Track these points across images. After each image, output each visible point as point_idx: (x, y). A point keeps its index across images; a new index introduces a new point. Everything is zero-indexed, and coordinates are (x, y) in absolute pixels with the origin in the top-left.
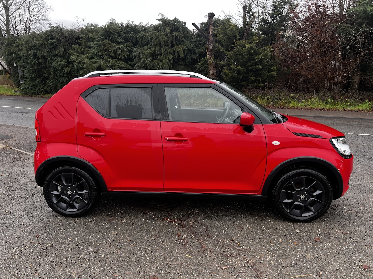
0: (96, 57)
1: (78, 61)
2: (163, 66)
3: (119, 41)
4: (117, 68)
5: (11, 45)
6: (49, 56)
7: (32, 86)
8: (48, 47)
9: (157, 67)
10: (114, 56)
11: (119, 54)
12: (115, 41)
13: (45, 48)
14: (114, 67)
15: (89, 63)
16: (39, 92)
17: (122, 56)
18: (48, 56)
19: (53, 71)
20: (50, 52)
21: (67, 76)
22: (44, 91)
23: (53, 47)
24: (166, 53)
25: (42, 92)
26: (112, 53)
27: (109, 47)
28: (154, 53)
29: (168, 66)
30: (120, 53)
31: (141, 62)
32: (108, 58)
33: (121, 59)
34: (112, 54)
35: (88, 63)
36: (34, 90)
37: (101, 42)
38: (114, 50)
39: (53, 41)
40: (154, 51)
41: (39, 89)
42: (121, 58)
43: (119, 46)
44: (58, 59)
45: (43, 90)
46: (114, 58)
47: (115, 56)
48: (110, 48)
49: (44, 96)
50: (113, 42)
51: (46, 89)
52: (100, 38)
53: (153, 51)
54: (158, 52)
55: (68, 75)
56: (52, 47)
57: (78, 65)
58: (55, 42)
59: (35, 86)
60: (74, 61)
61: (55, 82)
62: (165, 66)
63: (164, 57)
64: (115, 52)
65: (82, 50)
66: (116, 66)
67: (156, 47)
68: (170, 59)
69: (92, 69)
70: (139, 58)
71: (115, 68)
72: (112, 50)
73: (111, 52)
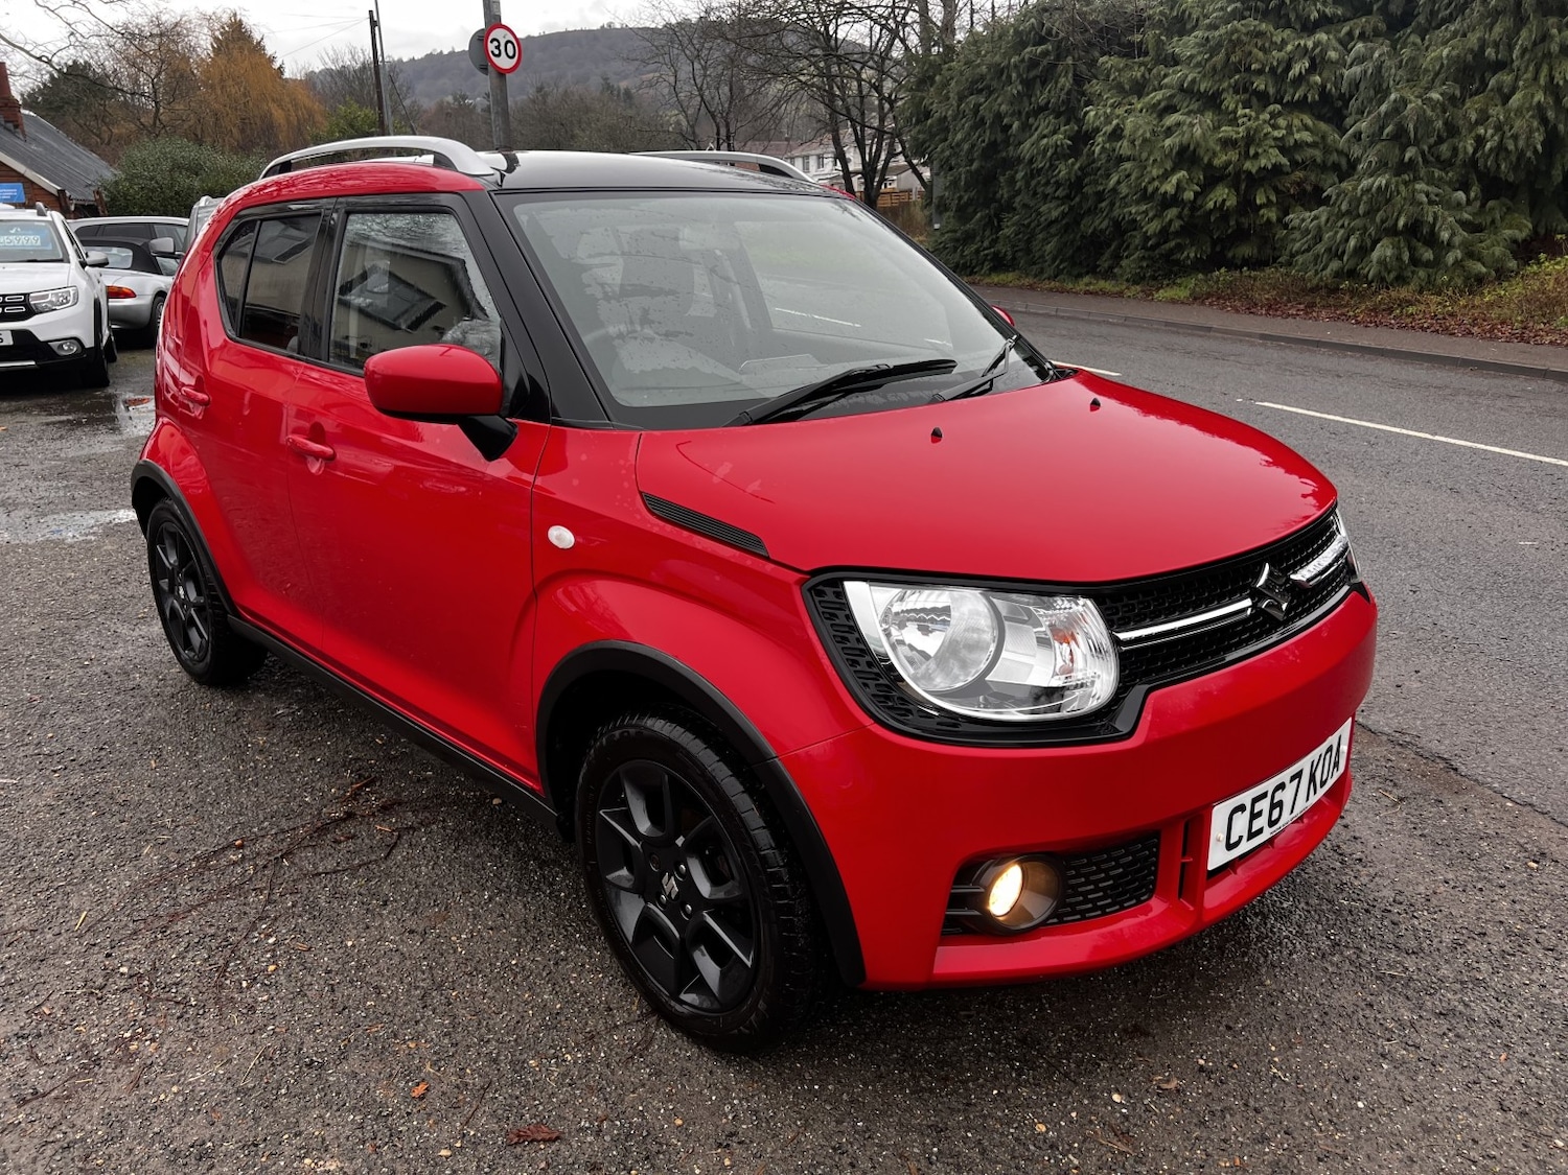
0: (1185, 104)
1: (1109, 128)
2: (1506, 128)
3: (1315, 15)
4: (1271, 150)
5: (932, 79)
6: (1020, 113)
7: (957, 240)
8: (1019, 75)
9: (1473, 134)
10: (1271, 91)
11: (1300, 79)
12: (1293, 17)
13: (1009, 81)
14: (1259, 145)
15: (1145, 132)
16: (974, 262)
17: (1310, 87)
18: (1012, 115)
19: (1026, 173)
20: (1025, 98)
21: (1068, 197)
22: (991, 260)
23: (1037, 76)
24: (1540, 54)
25: (986, 263)
26: (1262, 77)
27: (1255, 51)
28: (1474, 58)
29: (1535, 124)
30: (1301, 73)
31: (1379, 114)
32: (1240, 105)
33: (1301, 105)
34: (1260, 84)
35: (1141, 132)
36: (962, 256)
37: (1222, 30)
38: (1275, 64)
39: (1040, 49)
40: (1476, 48)
41: (977, 251)
42: (1305, 97)
43: (1302, 43)
44: (1044, 124)
45: (987, 255)
46: (1272, 100)
47: (1278, 91)
48: (1261, 54)
49: (987, 280)
50: (1283, 21)
51: (999, 252)
52: (1221, 13)
53: (1471, 51)
54: (1497, 53)
55: (1073, 193)
56: (1032, 74)
57: (1107, 145)
58: (1045, 54)
59: (968, 238)
60: (1097, 130)
61: (1026, 222)
62: (1518, 123)
63: (1528, 75)
64: (1279, 74)
65: (1139, 74)
66: (1267, 142)
67: (1491, 27)
68: (1561, 83)
69: (1155, 161)
70: (1376, 93)
71: (1260, 151)
72: (1264, 66)
73: (1260, 72)
